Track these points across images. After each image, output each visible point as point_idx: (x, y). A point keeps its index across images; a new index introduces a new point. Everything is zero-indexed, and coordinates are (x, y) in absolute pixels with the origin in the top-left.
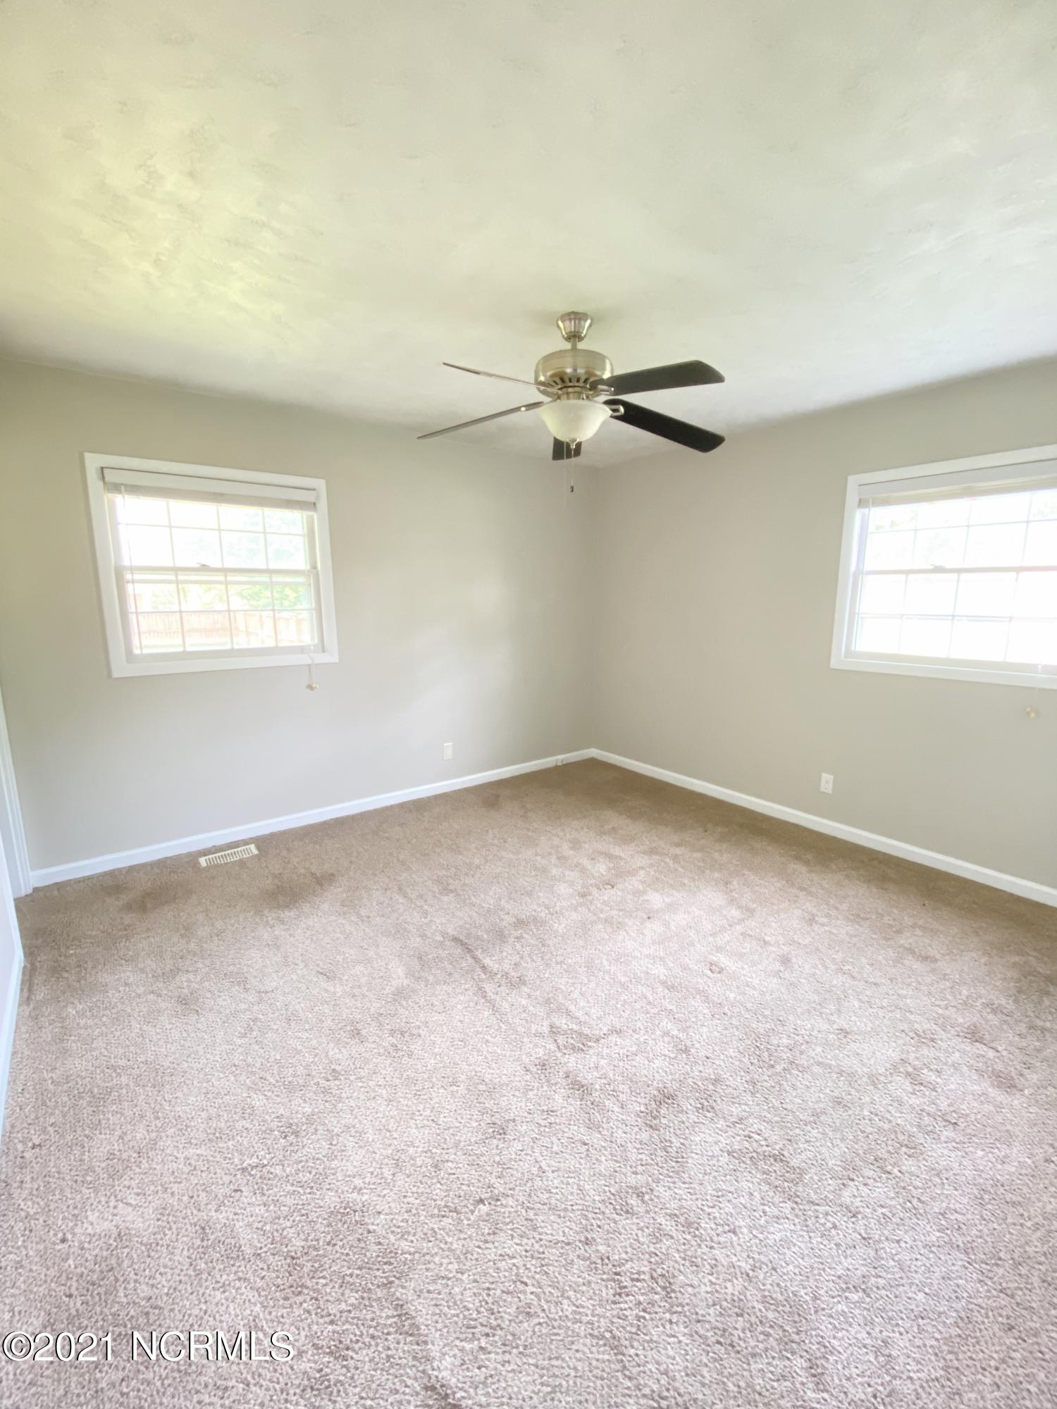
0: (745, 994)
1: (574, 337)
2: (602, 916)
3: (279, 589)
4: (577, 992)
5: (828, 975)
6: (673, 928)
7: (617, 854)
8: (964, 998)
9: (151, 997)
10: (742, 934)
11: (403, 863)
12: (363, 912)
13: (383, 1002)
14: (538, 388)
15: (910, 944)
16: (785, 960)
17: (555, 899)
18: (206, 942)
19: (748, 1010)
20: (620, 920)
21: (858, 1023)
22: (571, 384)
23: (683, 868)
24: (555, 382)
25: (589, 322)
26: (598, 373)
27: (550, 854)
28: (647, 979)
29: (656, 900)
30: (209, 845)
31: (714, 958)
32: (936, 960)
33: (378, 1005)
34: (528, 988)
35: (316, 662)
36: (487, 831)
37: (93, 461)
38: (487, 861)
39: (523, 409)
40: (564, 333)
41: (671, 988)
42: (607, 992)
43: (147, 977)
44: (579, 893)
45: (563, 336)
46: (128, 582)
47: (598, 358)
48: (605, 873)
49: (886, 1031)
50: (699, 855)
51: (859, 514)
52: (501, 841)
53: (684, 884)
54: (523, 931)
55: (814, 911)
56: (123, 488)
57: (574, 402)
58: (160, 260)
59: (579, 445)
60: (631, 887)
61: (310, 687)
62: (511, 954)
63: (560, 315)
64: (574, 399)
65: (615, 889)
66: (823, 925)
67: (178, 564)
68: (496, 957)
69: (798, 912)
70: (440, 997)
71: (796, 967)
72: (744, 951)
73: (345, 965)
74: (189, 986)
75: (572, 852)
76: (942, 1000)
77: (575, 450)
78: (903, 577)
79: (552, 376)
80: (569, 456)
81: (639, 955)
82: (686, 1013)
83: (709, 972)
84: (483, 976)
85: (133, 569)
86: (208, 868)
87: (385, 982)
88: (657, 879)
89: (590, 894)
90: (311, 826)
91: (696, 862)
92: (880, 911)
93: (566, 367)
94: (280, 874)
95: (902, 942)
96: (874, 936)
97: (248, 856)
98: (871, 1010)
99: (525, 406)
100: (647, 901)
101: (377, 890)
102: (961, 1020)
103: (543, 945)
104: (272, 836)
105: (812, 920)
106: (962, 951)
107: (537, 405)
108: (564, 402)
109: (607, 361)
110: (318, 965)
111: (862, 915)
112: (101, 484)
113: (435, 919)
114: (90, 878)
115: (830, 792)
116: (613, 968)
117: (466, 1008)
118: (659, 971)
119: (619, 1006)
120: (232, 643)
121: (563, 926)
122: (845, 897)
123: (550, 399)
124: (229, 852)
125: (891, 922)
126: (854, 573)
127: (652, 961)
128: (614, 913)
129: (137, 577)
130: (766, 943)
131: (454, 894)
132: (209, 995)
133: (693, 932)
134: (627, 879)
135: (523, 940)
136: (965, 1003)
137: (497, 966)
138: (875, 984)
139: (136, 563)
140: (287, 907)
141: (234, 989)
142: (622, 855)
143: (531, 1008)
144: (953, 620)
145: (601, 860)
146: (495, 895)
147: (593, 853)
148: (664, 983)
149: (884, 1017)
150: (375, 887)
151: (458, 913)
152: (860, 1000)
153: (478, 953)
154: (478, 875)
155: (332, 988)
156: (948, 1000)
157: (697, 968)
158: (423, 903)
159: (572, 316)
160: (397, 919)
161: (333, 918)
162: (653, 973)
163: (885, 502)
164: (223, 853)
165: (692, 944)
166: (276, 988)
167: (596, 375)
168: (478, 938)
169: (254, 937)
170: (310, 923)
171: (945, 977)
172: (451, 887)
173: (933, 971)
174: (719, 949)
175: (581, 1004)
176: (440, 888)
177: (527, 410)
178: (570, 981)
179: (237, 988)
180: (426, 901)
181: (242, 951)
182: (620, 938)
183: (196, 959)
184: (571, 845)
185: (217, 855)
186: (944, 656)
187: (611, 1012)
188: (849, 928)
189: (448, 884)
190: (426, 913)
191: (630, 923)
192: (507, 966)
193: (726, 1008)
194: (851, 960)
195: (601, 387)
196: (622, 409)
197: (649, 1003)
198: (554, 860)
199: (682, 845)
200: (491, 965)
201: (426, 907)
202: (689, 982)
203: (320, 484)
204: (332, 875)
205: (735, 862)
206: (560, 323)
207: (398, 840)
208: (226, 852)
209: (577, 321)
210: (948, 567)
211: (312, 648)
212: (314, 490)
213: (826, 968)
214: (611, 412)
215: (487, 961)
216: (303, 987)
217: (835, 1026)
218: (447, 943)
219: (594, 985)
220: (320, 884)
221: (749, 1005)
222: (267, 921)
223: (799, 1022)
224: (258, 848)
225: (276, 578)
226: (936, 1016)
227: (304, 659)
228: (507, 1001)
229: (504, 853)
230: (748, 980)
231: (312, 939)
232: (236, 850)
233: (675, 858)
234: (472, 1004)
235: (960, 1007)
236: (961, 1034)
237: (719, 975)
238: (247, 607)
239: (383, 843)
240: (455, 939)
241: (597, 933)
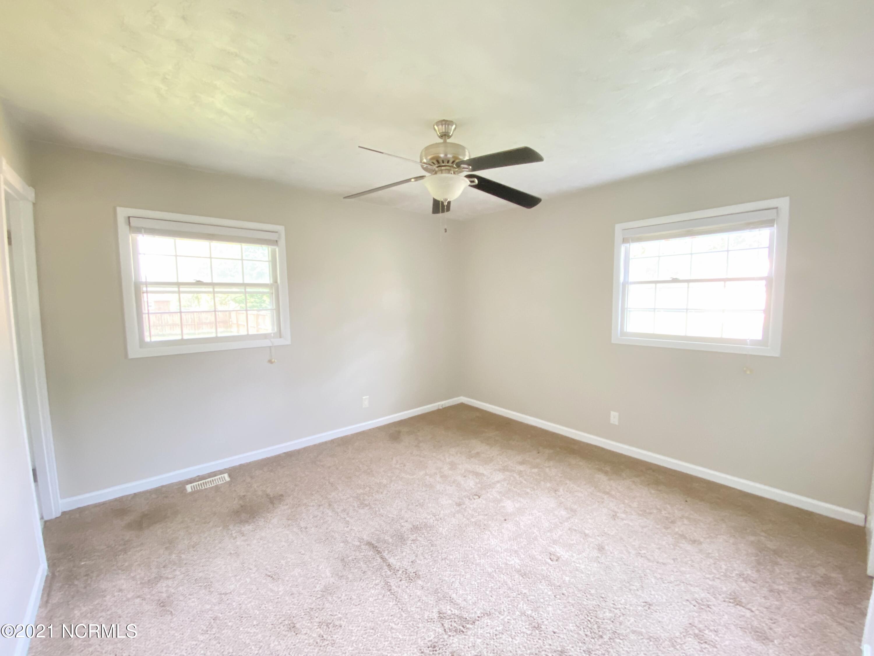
0: (576, 577)
1: (445, 135)
2: (473, 520)
3: (259, 297)
4: (457, 582)
5: (631, 558)
6: (522, 527)
7: (481, 472)
8: (724, 571)
9: (138, 601)
10: (569, 529)
11: (332, 484)
12: (303, 524)
13: (314, 598)
14: (422, 166)
15: (682, 531)
16: (601, 549)
17: (440, 509)
18: (184, 553)
19: (579, 590)
20: (486, 522)
21: (657, 596)
22: (443, 164)
23: (525, 480)
24: (434, 163)
25: (454, 126)
26: (461, 157)
27: (436, 474)
28: (506, 569)
29: (509, 505)
30: (194, 475)
31: (552, 549)
32: (700, 543)
33: (310, 601)
34: (422, 581)
35: (274, 345)
36: (392, 459)
37: (122, 213)
38: (391, 481)
39: (413, 180)
40: (438, 133)
41: (524, 575)
42: (479, 581)
43: (136, 584)
44: (456, 503)
45: (438, 135)
46: (143, 293)
47: (460, 148)
48: (473, 487)
49: (676, 601)
50: (535, 470)
51: (623, 248)
52: (402, 465)
53: (528, 493)
54: (417, 535)
55: (616, 509)
56: (143, 230)
57: (445, 175)
58: (167, 79)
59: (449, 203)
60: (492, 497)
61: (270, 362)
62: (409, 554)
63: (436, 121)
64: (445, 173)
65: (481, 499)
66: (623, 519)
67: (180, 281)
68: (398, 557)
69: (605, 510)
70: (357, 592)
71: (609, 553)
72: (572, 542)
73: (287, 568)
74: (167, 591)
75: (450, 472)
76: (710, 574)
77: (447, 206)
78: (653, 285)
79: (432, 159)
80: (443, 211)
81: (500, 550)
82: (536, 595)
83: (549, 561)
84: (389, 573)
85: (147, 284)
86: (192, 494)
87: (316, 581)
88: (509, 489)
89: (464, 504)
90: (268, 459)
91: (534, 475)
92: (659, 507)
93: (440, 154)
94: (244, 496)
95: (677, 530)
96: (658, 527)
97: (222, 482)
98: (663, 585)
99: (414, 178)
100: (504, 507)
101: (313, 506)
102: (724, 589)
103: (432, 545)
104: (241, 467)
105: (614, 517)
106: (717, 535)
107: (422, 177)
108: (439, 175)
109: (466, 150)
110: (266, 569)
111: (648, 511)
112: (128, 227)
113: (354, 528)
114: (104, 503)
115: (617, 423)
116: (482, 561)
117: (376, 600)
118: (515, 561)
119: (488, 592)
120: (217, 332)
121: (446, 529)
122: (634, 498)
123: (430, 174)
124: (209, 480)
125: (667, 515)
126: (623, 283)
127: (509, 554)
128: (481, 517)
129: (150, 289)
130: (586, 535)
131: (368, 507)
132: (181, 598)
133: (536, 529)
134: (488, 490)
135: (417, 542)
136: (725, 575)
137: (399, 564)
138: (663, 564)
139: (149, 280)
140: (247, 522)
141: (201, 592)
142: (485, 472)
143: (424, 598)
144: (687, 312)
145: (471, 477)
146: (397, 506)
147: (465, 471)
148: (518, 571)
149: (673, 590)
150: (312, 504)
151: (371, 523)
152: (655, 577)
153: (385, 554)
154: (385, 492)
155: (276, 588)
156: (714, 573)
157: (540, 558)
158: (346, 516)
159: (444, 123)
160: (327, 529)
161: (280, 530)
162: (510, 563)
163: (639, 240)
164: (204, 481)
165: (535, 539)
166: (234, 590)
167: (459, 159)
168: (385, 542)
169: (220, 548)
170: (263, 534)
171: (708, 556)
172: (366, 502)
173: (701, 551)
174: (555, 542)
175: (461, 592)
176: (358, 503)
177: (415, 181)
178: (452, 573)
179: (204, 591)
180: (348, 514)
181: (211, 560)
182: (486, 537)
183: (175, 568)
184: (450, 467)
185: (200, 482)
186: (684, 335)
187: (482, 598)
188: (640, 521)
189: (364, 500)
190: (347, 523)
191: (493, 525)
192: (406, 563)
193: (564, 589)
194: (645, 546)
195: (463, 166)
196: (476, 181)
197: (510, 588)
198: (438, 478)
199: (524, 464)
200: (395, 563)
201: (348, 519)
202: (536, 569)
203: (281, 228)
204: (282, 495)
205: (560, 475)
206: (436, 127)
207: (329, 467)
208: (207, 480)
209: (447, 126)
210: (681, 279)
211: (272, 335)
212: (277, 232)
213: (629, 553)
214: (469, 183)
215: (392, 561)
216: (254, 588)
217: (641, 600)
218: (363, 547)
219: (469, 576)
220: (272, 503)
221: (580, 586)
222: (232, 534)
223: (616, 598)
224: (230, 476)
225: (249, 290)
226: (708, 586)
227: (267, 343)
228: (406, 592)
229: (403, 475)
230: (578, 565)
231: (264, 548)
232: (213, 478)
233: (520, 473)
234: (380, 597)
235: (722, 578)
236: (727, 600)
237: (557, 563)
238: (238, 308)
239: (319, 470)
240: (369, 544)
241: (470, 534)
